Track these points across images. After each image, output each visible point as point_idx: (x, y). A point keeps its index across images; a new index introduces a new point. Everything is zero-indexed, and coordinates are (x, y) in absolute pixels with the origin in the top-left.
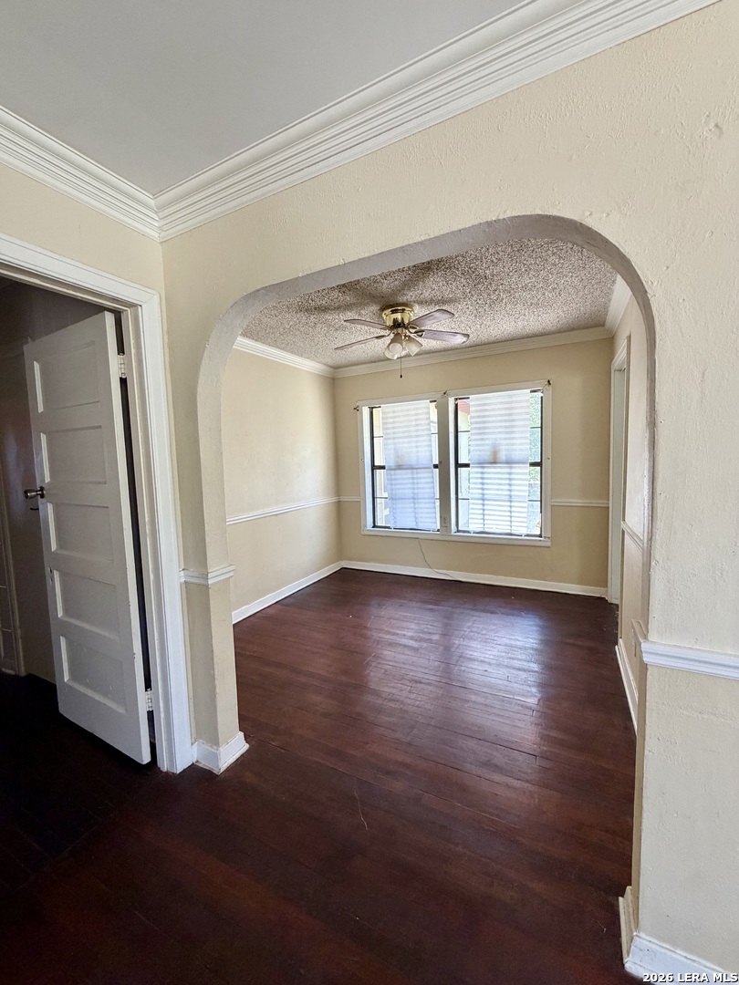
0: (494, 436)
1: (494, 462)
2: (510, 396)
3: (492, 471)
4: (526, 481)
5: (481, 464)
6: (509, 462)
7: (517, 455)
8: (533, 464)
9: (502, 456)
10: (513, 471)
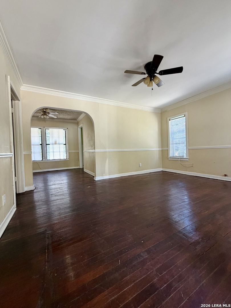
0: (55, 138)
1: (56, 144)
2: (59, 130)
3: (55, 146)
4: (63, 148)
5: (53, 144)
6: (59, 144)
7: (60, 142)
8: (64, 144)
9: (58, 142)
10: (60, 146)
